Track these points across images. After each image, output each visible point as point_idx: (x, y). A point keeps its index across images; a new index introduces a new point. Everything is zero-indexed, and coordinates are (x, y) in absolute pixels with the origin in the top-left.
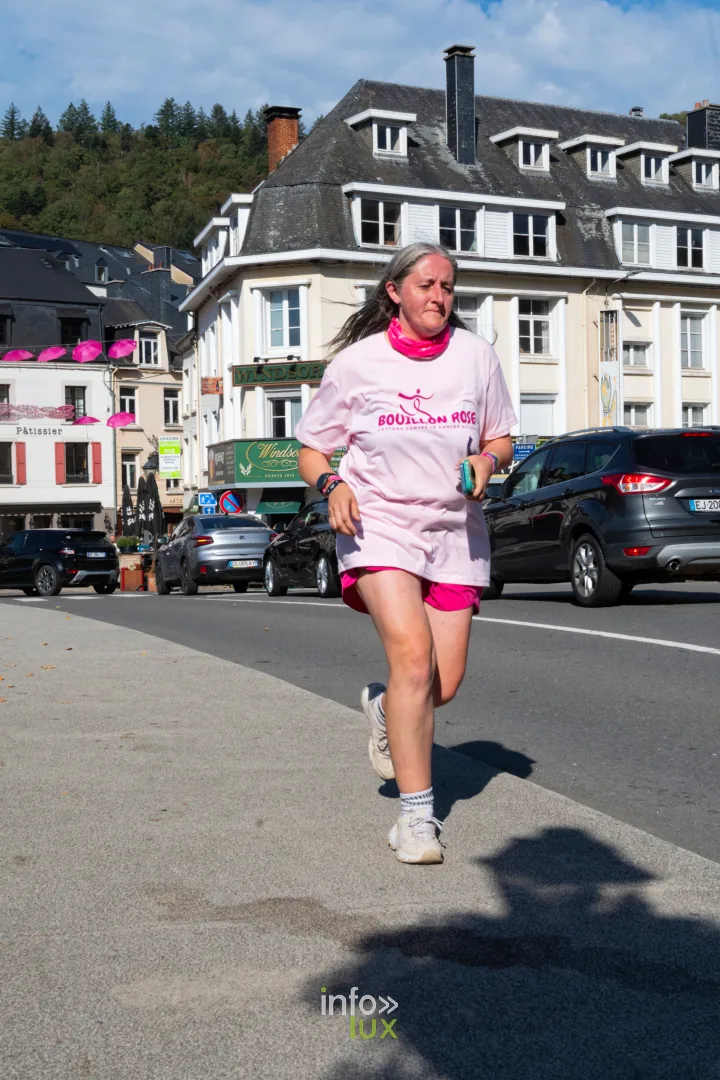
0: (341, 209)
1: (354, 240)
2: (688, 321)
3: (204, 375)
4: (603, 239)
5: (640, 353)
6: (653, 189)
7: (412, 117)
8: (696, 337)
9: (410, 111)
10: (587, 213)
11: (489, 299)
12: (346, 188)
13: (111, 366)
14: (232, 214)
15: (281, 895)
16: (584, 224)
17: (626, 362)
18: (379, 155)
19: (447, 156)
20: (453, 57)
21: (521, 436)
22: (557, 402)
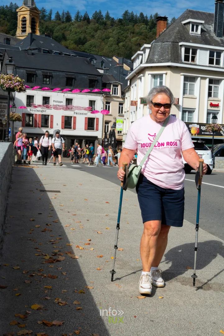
0: (178, 50)
1: (181, 60)
3: (132, 100)
7: (203, 22)
9: (203, 20)
11: (223, 81)
12: (180, 44)
13: (104, 95)
14: (144, 50)
18: (191, 33)
19: (213, 35)
20: (218, 3)
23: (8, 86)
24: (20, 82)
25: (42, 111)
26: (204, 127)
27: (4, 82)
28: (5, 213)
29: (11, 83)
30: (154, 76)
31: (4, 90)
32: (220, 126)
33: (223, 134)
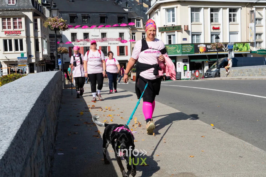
5: (260, 21)
11: (222, 9)
13: (130, 28)
15: (185, 172)
17: (256, 23)
21: (230, 42)
22: (238, 34)
23: (55, 26)
24: (63, 22)
25: (84, 44)
26: (209, 46)
27: (51, 24)
29: (56, 23)
30: (168, 10)
31: (52, 30)
32: (222, 44)
33: (225, 50)
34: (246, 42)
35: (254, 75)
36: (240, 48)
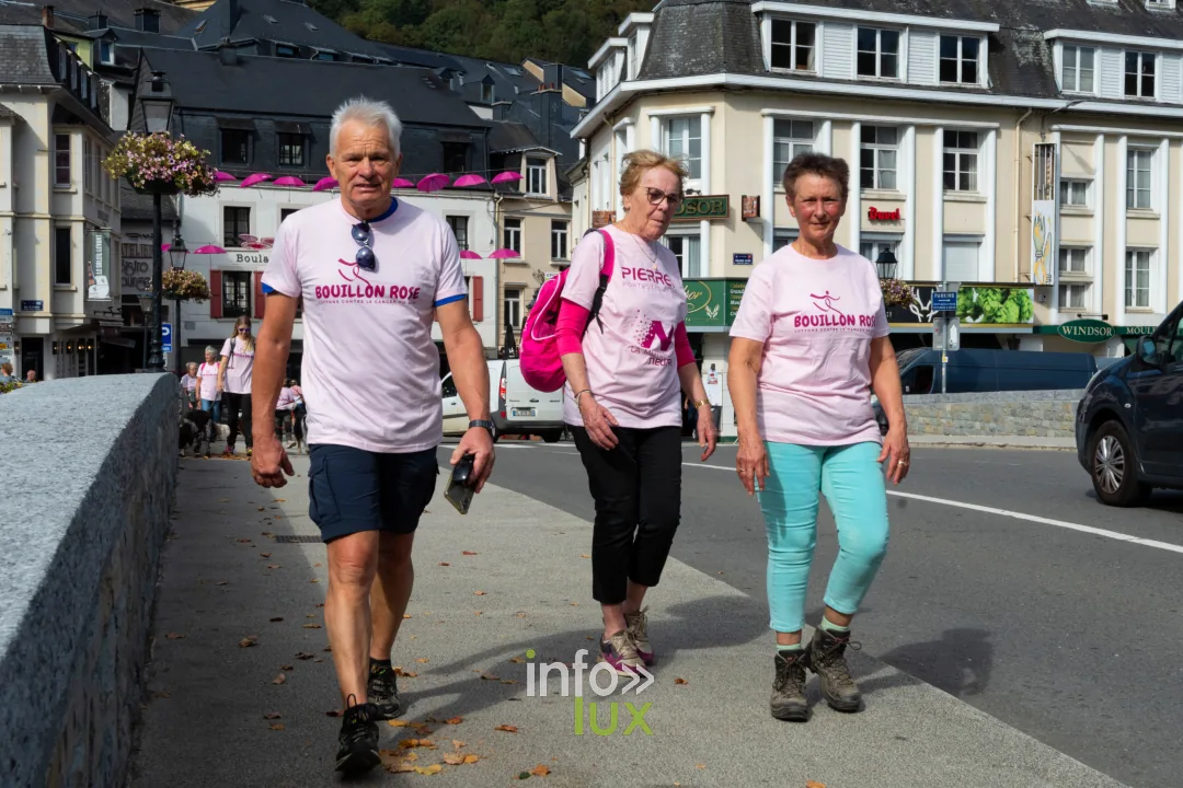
0: (750, 31)
1: (762, 64)
2: (1136, 158)
3: (596, 207)
4: (1041, 64)
5: (1080, 194)
6: (1099, 8)
8: (1144, 175)
10: (1024, 35)
11: (911, 131)
12: (756, 7)
13: (496, 195)
14: (631, 33)
16: (1019, 47)
17: (1063, 201)
21: (941, 282)
22: (983, 245)
23: (154, 173)
24: (194, 157)
27: (138, 161)
28: (151, 625)
29: (162, 162)
31: (139, 190)
32: (905, 287)
33: (920, 316)
34: (1016, 281)
35: (1041, 431)
36: (988, 308)
